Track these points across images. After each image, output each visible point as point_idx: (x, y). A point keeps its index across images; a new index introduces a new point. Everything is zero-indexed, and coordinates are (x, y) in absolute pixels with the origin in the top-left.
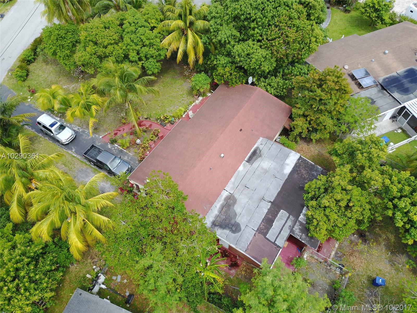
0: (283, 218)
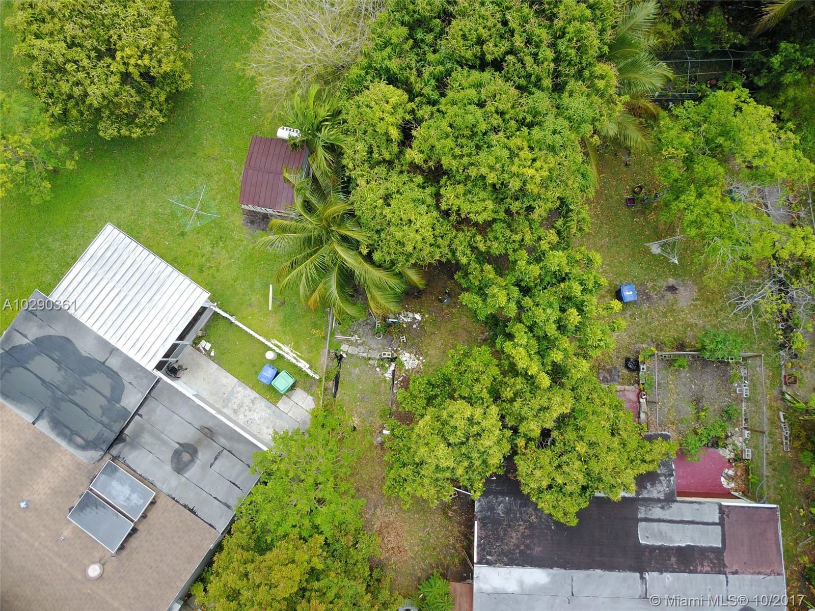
0: (656, 531)
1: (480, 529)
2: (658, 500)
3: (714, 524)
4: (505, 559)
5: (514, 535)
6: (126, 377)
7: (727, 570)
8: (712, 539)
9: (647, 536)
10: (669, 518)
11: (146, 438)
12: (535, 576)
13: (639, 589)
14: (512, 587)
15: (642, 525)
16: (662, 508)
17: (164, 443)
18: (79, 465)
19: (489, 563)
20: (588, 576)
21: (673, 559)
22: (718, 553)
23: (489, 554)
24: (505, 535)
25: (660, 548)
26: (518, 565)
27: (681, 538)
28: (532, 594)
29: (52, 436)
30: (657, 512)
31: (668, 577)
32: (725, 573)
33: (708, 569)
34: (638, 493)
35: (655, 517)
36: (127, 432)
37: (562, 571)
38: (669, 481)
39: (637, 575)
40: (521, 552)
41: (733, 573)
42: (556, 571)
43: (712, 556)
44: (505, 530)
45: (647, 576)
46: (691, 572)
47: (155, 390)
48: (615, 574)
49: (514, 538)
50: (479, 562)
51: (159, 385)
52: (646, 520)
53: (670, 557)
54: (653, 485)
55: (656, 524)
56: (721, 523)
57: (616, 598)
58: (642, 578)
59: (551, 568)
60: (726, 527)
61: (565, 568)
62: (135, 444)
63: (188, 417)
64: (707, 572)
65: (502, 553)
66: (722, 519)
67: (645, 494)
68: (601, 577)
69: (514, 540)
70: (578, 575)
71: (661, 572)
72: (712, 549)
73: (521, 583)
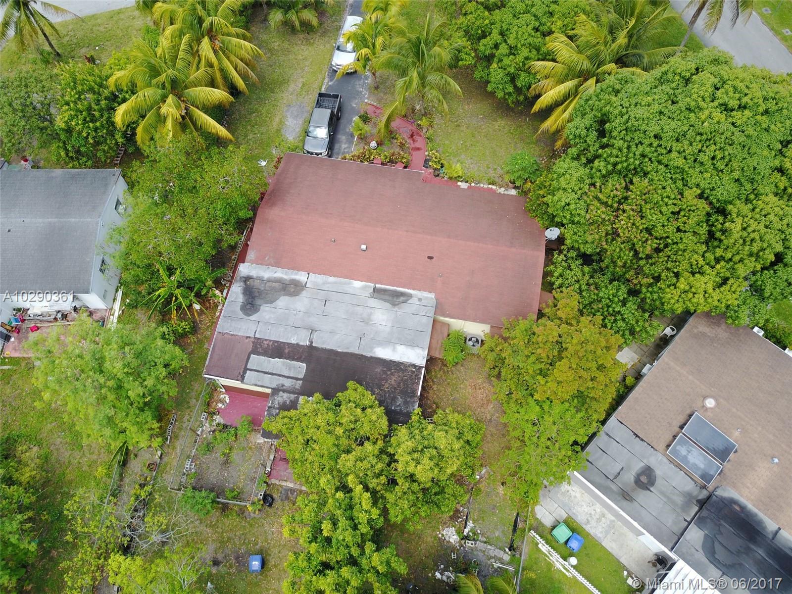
0: (292, 371)
1: (417, 390)
2: (284, 391)
3: (251, 370)
4: (402, 367)
5: (393, 382)
6: (701, 556)
7: (252, 340)
8: (256, 361)
9: (300, 368)
10: (281, 378)
11: (679, 500)
12: (383, 353)
13: (315, 336)
14: (401, 349)
15: (301, 376)
16: (283, 386)
17: (662, 493)
18: (734, 486)
19: (414, 366)
20: (348, 348)
21: (286, 351)
22: (255, 351)
23: (413, 372)
24: (399, 383)
25: (293, 359)
26: (394, 362)
27: (277, 364)
28: (387, 342)
29: (761, 515)
30: (288, 383)
31: (293, 341)
32: (255, 338)
33: (265, 342)
34: (297, 399)
35: (290, 380)
36: (697, 508)
37: (364, 354)
38: (272, 404)
39: (314, 345)
40: (390, 370)
41: (250, 337)
42: (369, 355)
43: (260, 350)
44: (399, 386)
45: (308, 343)
46: (277, 342)
47: (674, 541)
48: (328, 347)
49: (393, 380)
50: (421, 368)
51: (671, 545)
52: (297, 379)
53: (289, 353)
54: (285, 402)
55: (292, 375)
56: (246, 369)
57: (332, 332)
58: (312, 342)
59: (371, 357)
60: (243, 367)
61: (362, 355)
62: (689, 497)
63: (644, 512)
64: (266, 340)
65: (404, 371)
66: (245, 372)
67: (293, 396)
68: (339, 347)
69: (394, 378)
70: (354, 350)
71: (297, 344)
72: (259, 354)
73: (394, 350)
